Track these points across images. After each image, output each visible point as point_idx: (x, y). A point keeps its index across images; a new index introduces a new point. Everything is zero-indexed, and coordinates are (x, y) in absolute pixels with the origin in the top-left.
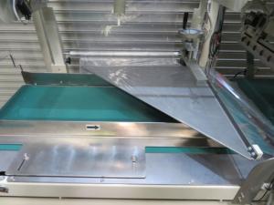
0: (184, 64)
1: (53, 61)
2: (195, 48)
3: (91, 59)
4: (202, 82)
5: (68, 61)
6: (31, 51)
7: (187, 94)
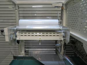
0: (57, 53)
1: (21, 52)
2: (59, 49)
3: (32, 51)
4: (62, 59)
5: (25, 52)
6: (16, 50)
7: (58, 63)
